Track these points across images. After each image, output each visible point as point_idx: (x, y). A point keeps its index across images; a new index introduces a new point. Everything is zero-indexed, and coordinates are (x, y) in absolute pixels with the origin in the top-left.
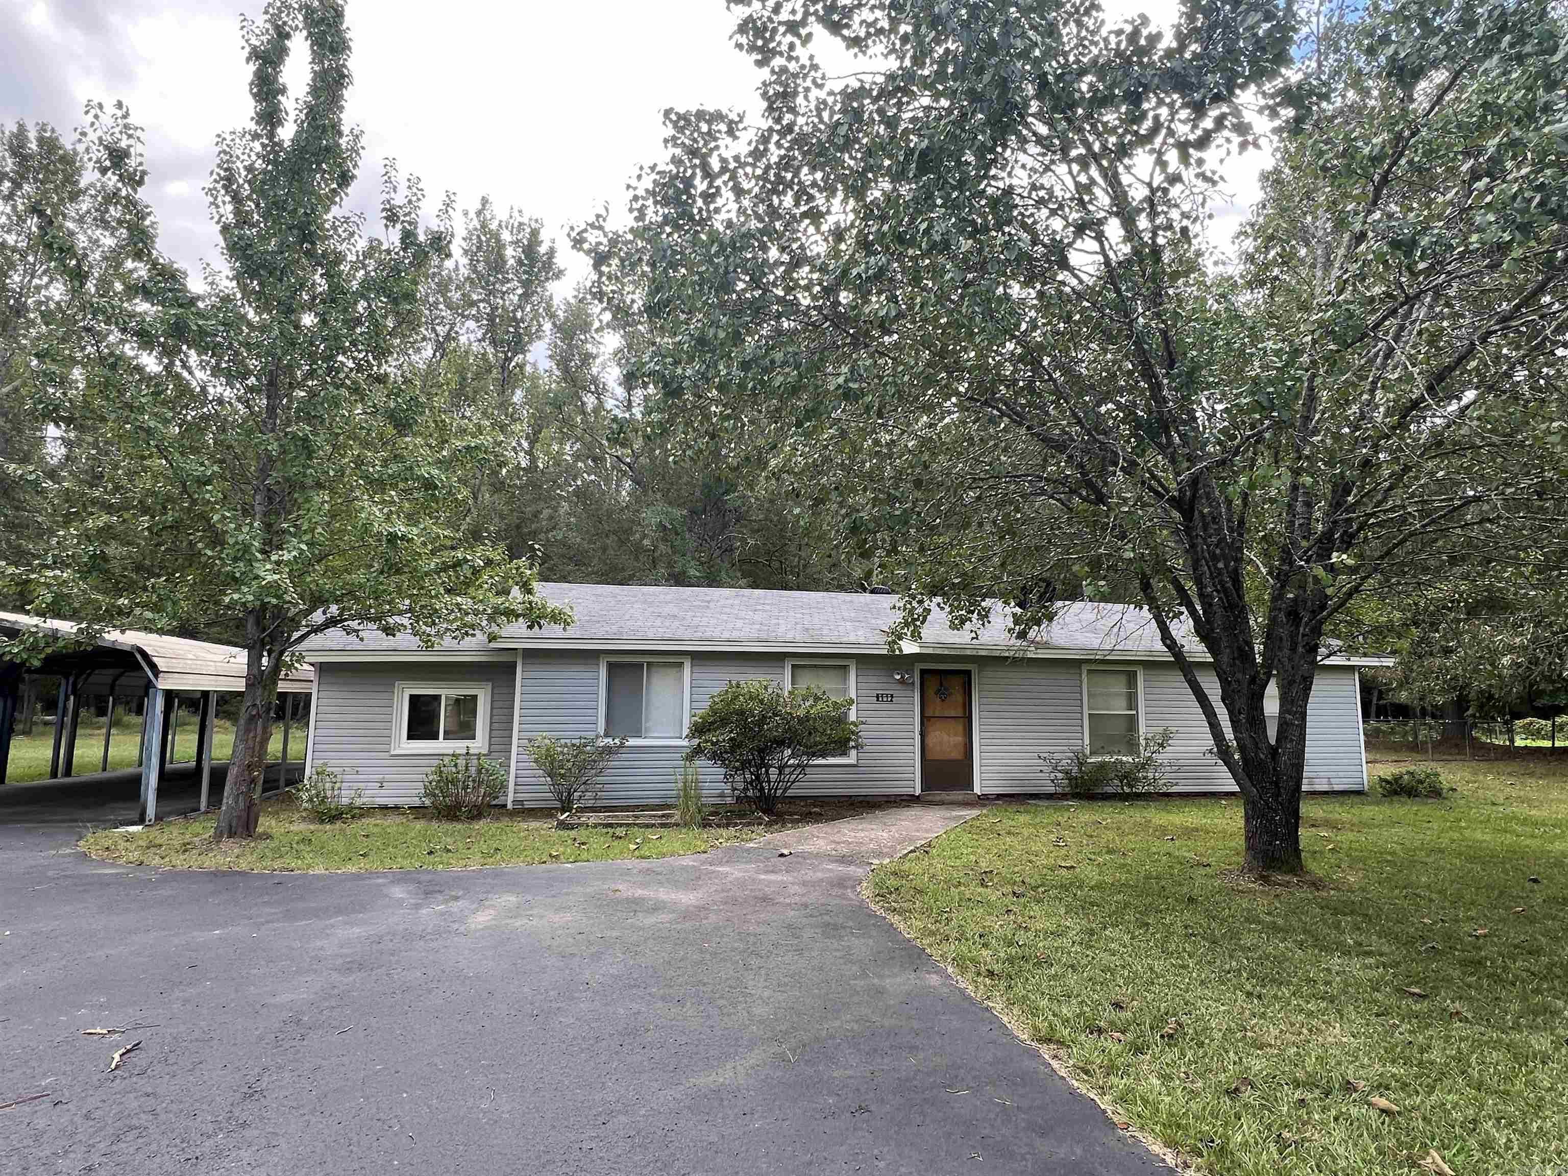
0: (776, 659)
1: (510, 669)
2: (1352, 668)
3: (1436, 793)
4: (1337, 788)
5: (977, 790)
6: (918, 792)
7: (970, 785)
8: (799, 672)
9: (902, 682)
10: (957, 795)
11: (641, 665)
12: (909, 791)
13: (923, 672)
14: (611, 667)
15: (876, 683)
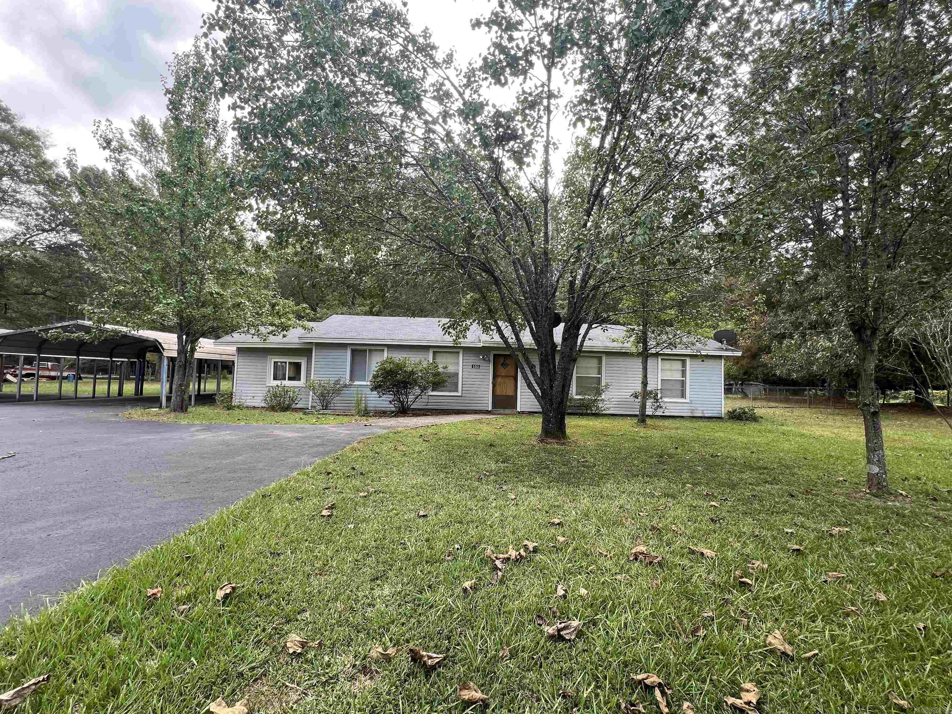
0: (425, 348)
1: (310, 351)
2: (720, 357)
3: (754, 419)
4: (706, 415)
5: (519, 410)
6: (490, 409)
7: (515, 407)
8: (438, 355)
9: (484, 359)
10: (508, 411)
11: (366, 350)
12: (486, 409)
13: (495, 356)
14: (353, 351)
15: (472, 360)
